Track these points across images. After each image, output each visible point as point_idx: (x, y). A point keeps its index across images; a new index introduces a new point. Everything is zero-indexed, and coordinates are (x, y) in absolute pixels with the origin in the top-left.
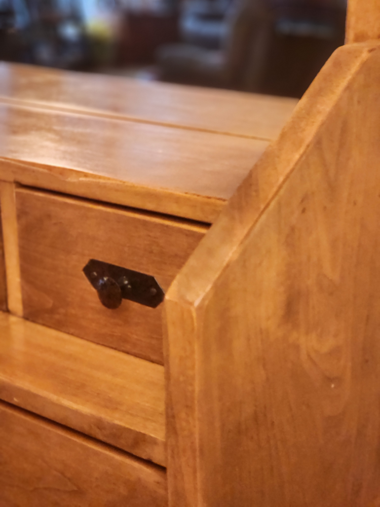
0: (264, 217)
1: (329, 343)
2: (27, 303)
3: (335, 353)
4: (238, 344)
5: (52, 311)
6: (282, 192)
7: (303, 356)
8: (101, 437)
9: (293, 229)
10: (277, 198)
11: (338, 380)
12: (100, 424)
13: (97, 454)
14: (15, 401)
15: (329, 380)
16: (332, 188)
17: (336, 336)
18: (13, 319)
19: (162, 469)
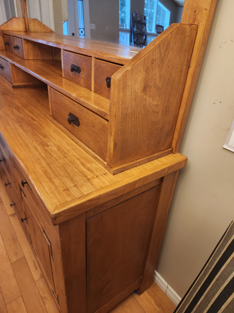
0: (140, 61)
1: (155, 103)
2: (95, 88)
3: (157, 105)
4: (128, 93)
5: (99, 90)
6: (146, 56)
7: (147, 103)
8: (99, 114)
9: (148, 68)
10: (144, 57)
11: (157, 113)
12: (99, 111)
13: (98, 118)
14: (85, 105)
15: (155, 112)
16: (162, 61)
17: (158, 101)
18: (92, 92)
19: (108, 121)
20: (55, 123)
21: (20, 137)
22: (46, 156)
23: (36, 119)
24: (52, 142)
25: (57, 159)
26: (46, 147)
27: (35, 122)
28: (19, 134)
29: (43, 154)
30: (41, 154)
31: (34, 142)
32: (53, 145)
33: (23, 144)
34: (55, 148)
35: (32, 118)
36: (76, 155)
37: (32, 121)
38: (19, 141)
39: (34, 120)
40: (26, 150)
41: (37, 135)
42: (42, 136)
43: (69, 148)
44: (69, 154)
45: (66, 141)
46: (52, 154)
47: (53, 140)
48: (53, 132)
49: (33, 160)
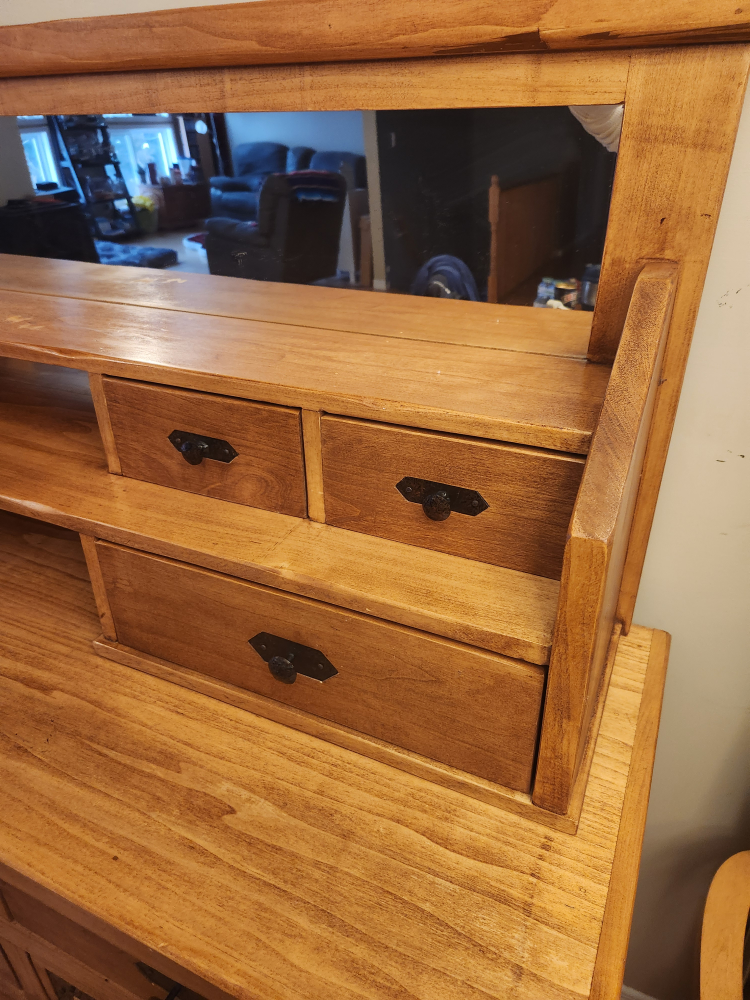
2: (330, 512)
5: (358, 519)
8: (468, 641)
12: (465, 630)
13: (463, 653)
20: (153, 671)
21: (73, 818)
22: (274, 873)
23: (44, 676)
24: (229, 779)
25: (327, 865)
26: (227, 819)
27: (59, 698)
28: (52, 806)
29: (252, 870)
30: (244, 874)
31: (154, 815)
32: (245, 794)
33: (124, 856)
34: (266, 810)
35: (29, 682)
36: (371, 800)
37: (38, 694)
38: (86, 845)
39: (46, 689)
40: (169, 885)
41: (133, 770)
42: (154, 761)
43: (315, 778)
44: (346, 810)
45: (270, 744)
46: (280, 844)
47: (222, 767)
48: (176, 717)
49: (242, 926)
